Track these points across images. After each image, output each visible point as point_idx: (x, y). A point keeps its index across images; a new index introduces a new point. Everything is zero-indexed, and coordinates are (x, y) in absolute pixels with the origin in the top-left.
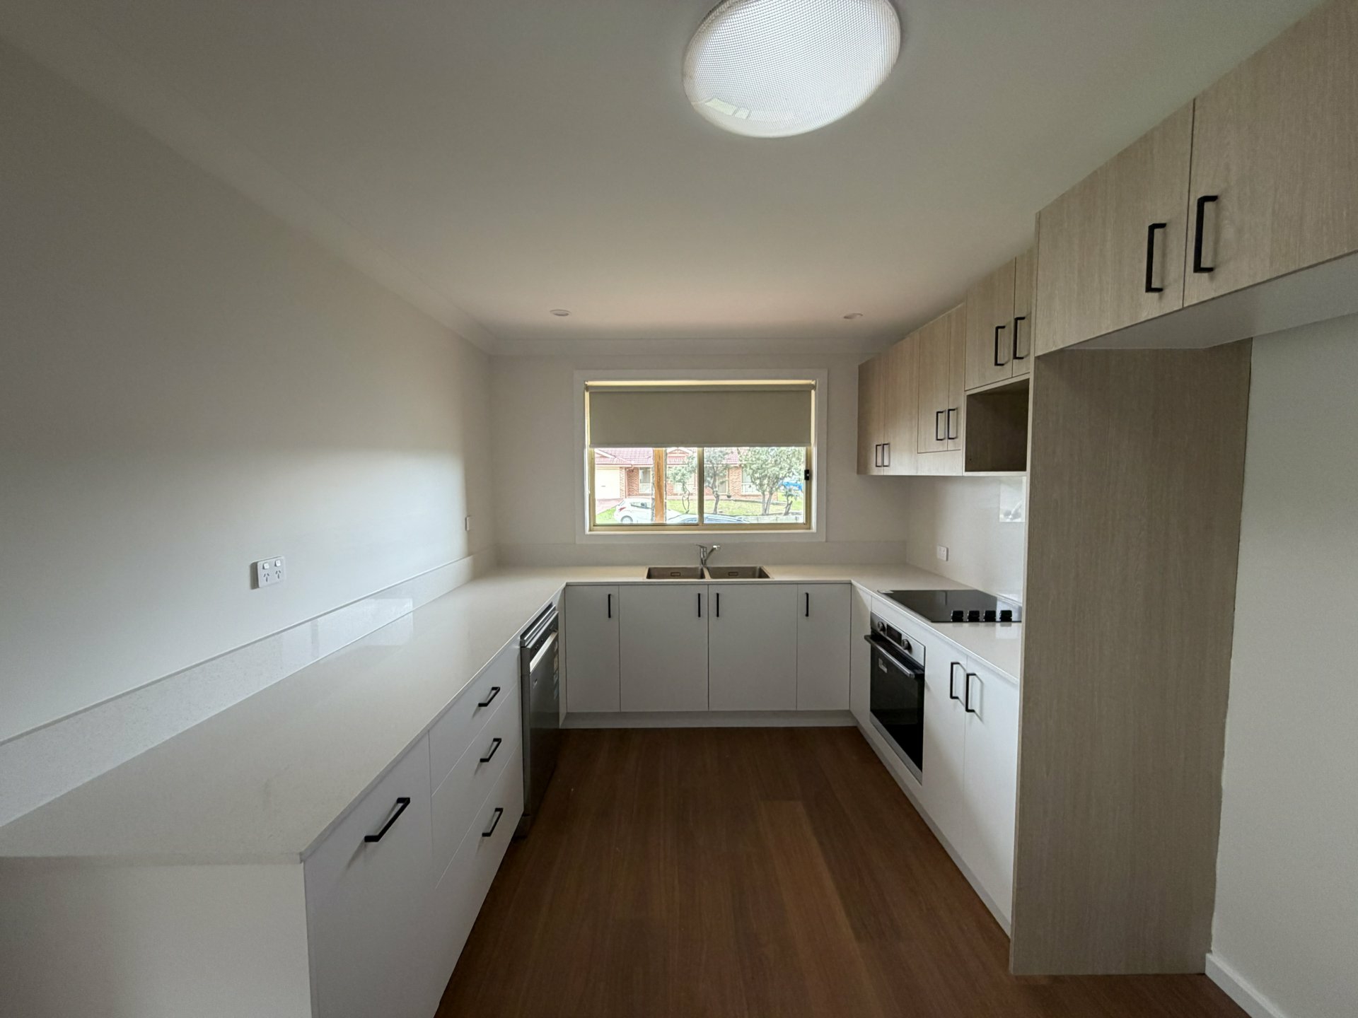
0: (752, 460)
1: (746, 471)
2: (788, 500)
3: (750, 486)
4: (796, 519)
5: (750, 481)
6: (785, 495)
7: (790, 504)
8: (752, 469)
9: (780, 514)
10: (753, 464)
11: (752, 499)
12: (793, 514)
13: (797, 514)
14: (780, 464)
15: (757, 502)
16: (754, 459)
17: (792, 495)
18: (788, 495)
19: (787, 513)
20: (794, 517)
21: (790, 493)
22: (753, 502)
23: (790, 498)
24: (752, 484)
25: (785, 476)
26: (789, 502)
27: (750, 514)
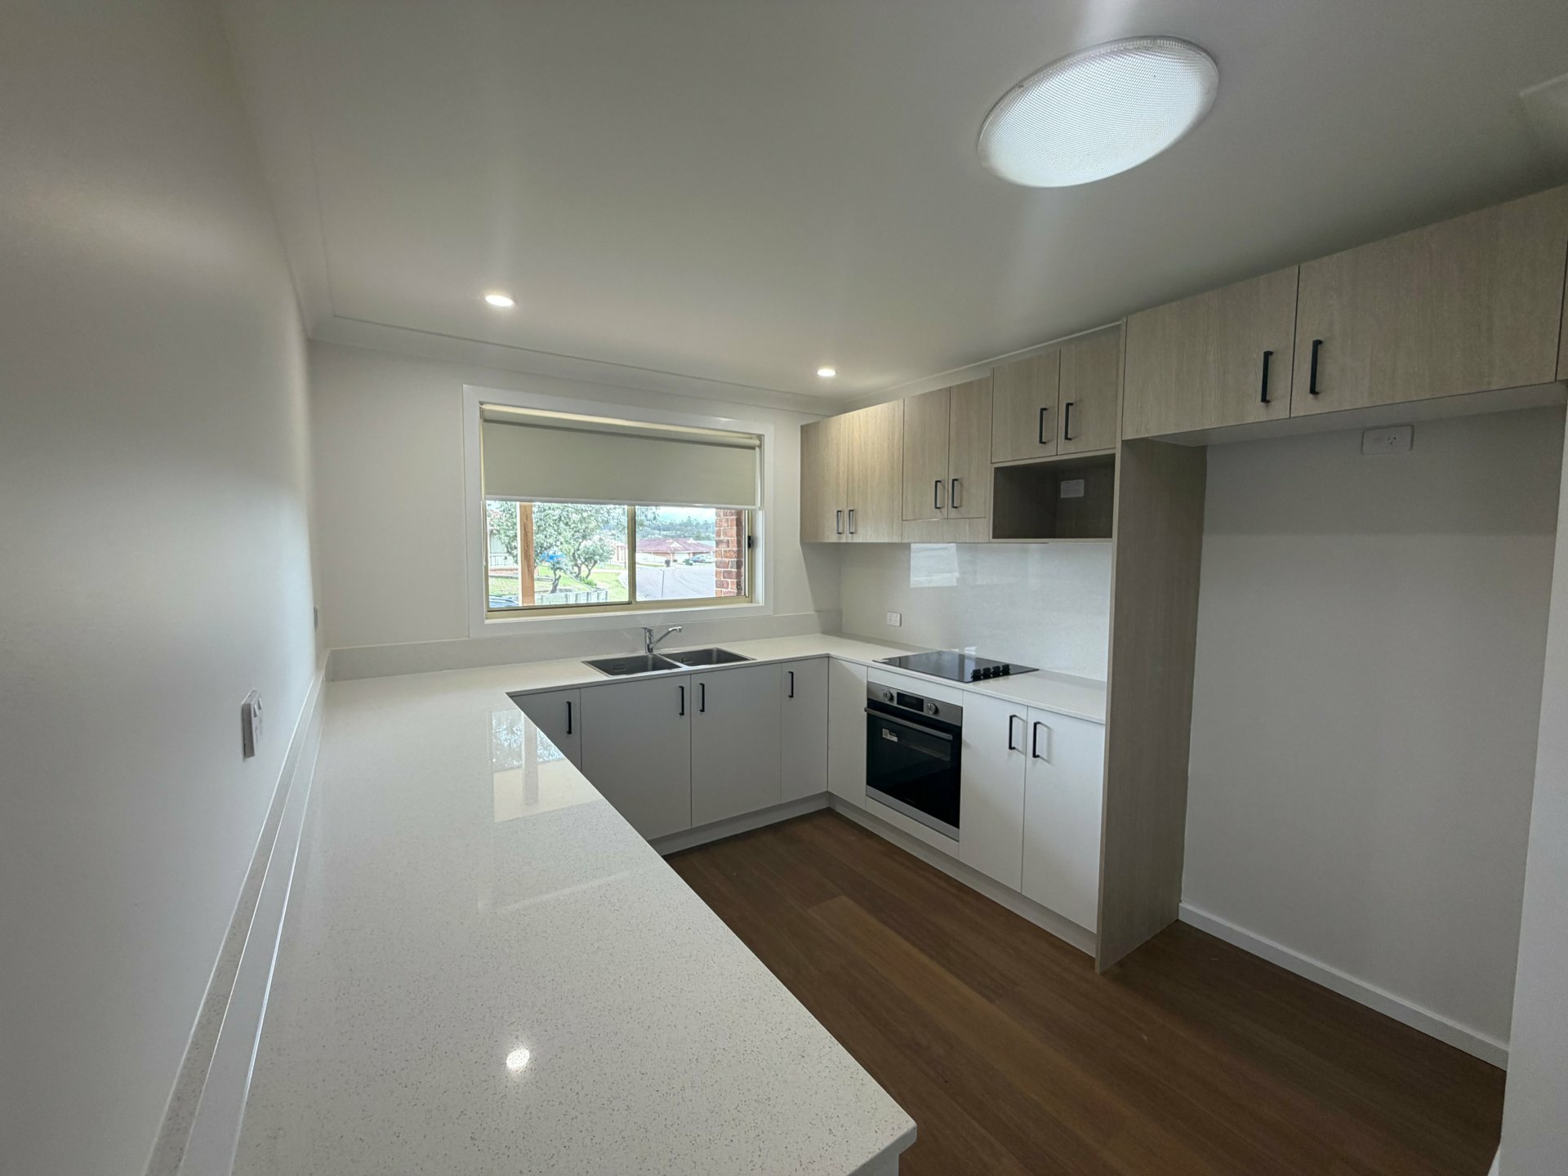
0: (507, 525)
1: (500, 539)
2: (555, 574)
3: (506, 558)
4: (566, 596)
5: (506, 550)
6: (552, 569)
7: (558, 579)
8: (508, 536)
9: (547, 591)
10: (509, 530)
11: (504, 574)
12: (561, 591)
13: (566, 590)
14: (545, 529)
15: (512, 578)
16: (509, 524)
17: (561, 569)
18: (555, 569)
19: (554, 591)
20: (563, 594)
21: (558, 566)
22: (508, 577)
23: (558, 572)
24: (506, 555)
25: (551, 545)
26: (557, 577)
27: (507, 593)
